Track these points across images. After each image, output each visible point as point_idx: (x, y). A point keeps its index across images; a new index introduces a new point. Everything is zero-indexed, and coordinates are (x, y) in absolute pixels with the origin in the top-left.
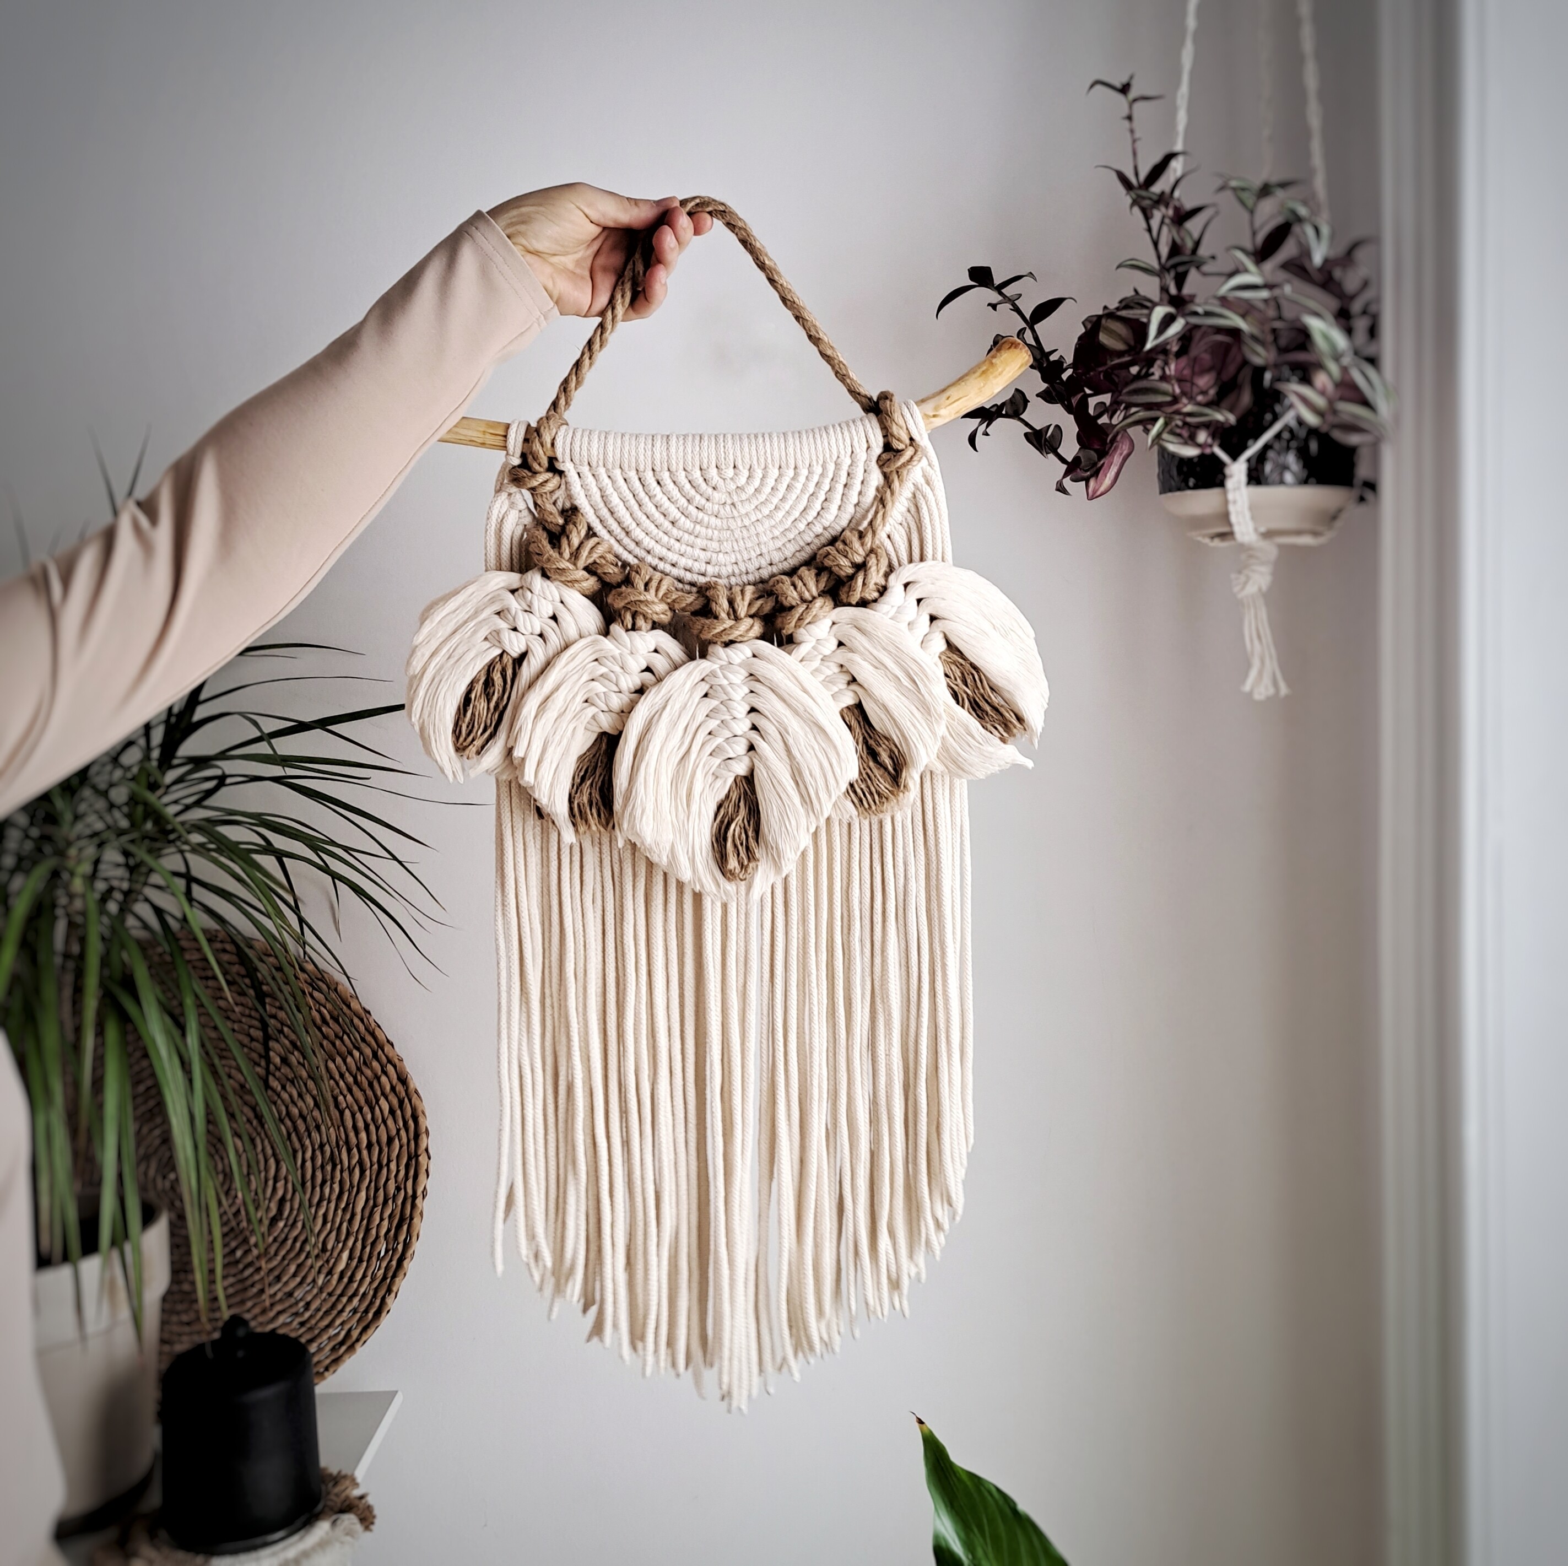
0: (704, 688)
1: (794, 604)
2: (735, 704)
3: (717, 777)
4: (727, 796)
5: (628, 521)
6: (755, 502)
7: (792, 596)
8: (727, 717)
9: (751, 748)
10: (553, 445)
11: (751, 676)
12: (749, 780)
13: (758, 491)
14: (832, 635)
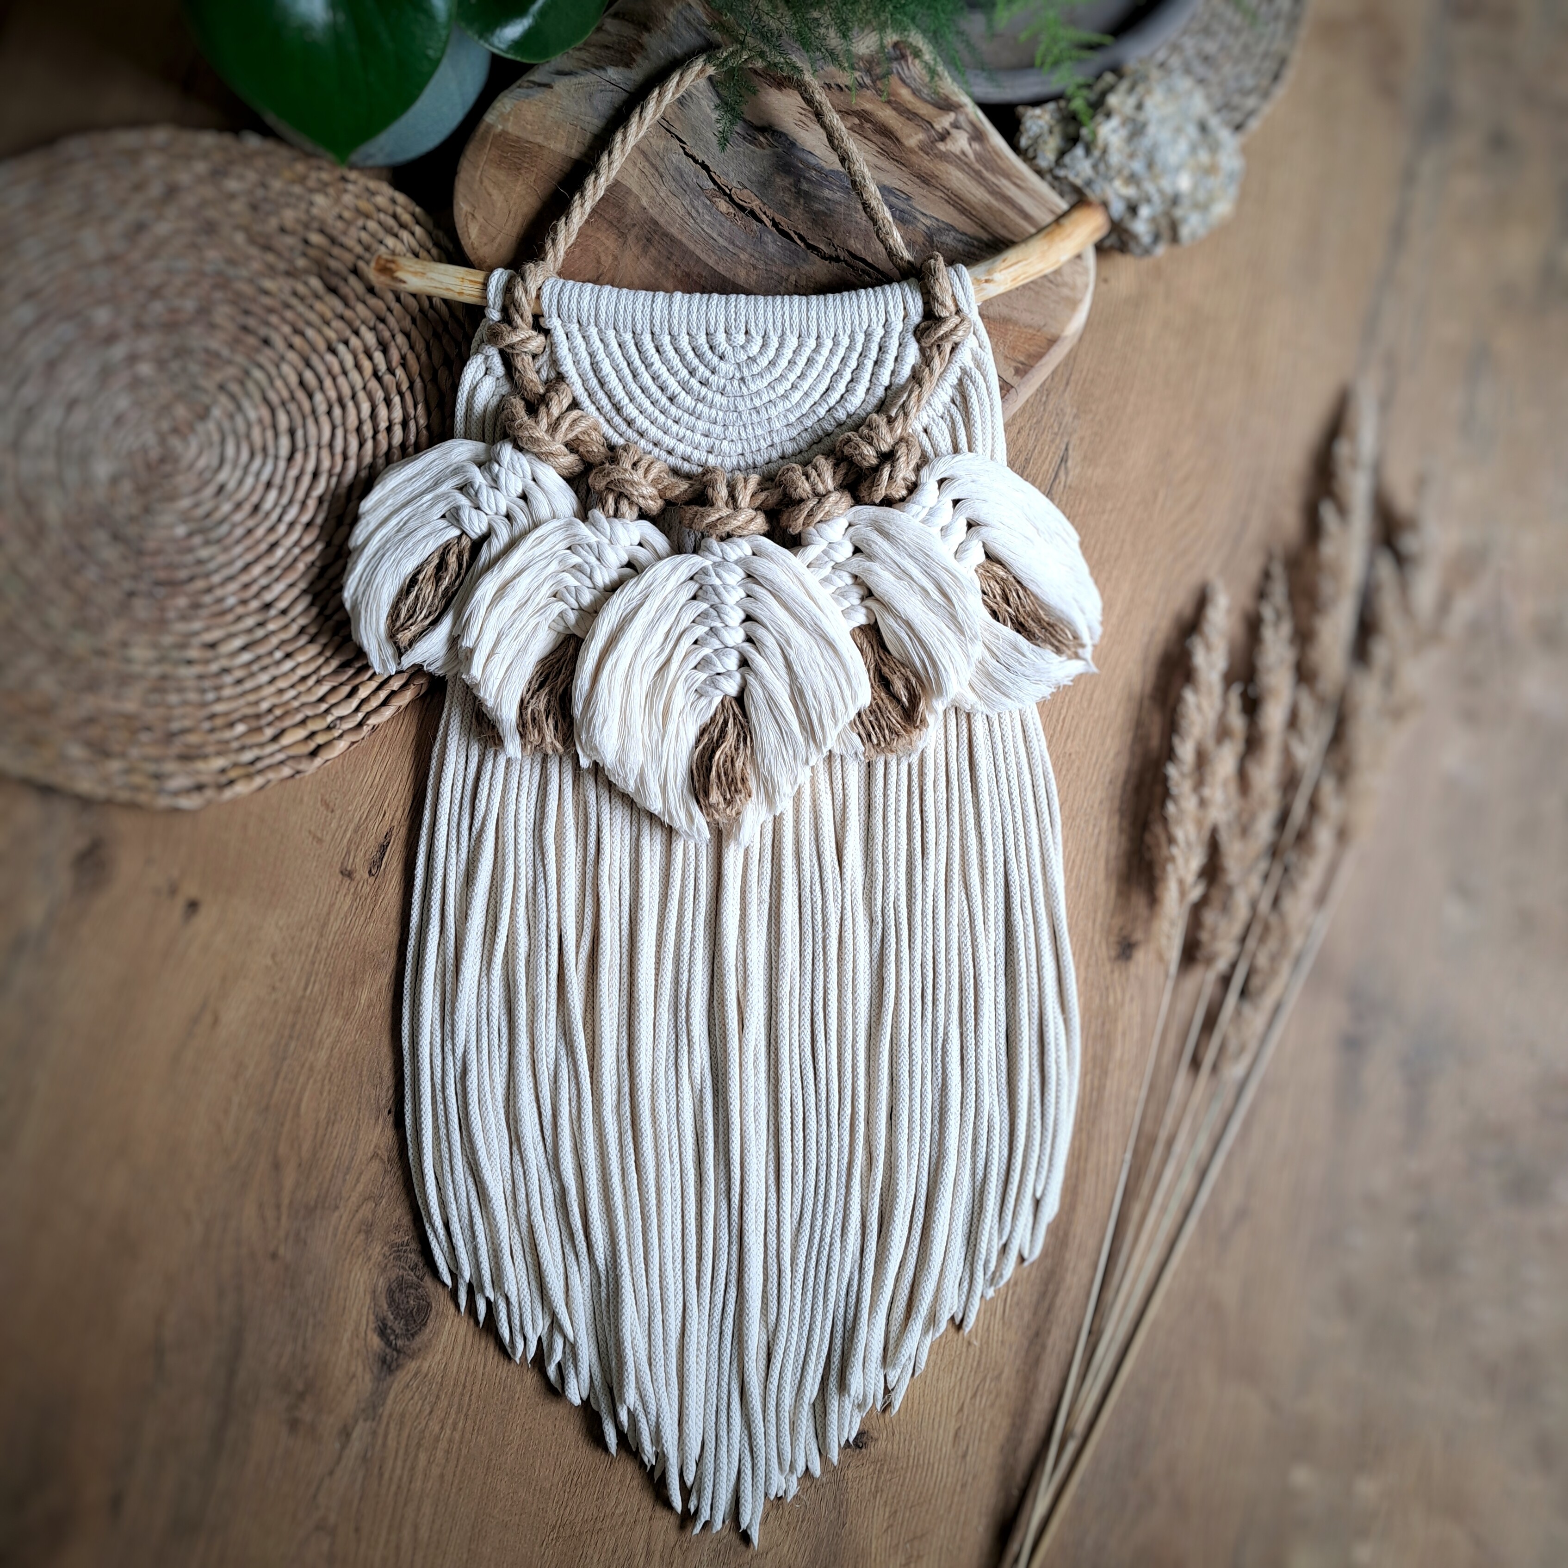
0: (693, 587)
1: (804, 496)
2: (728, 609)
3: (701, 696)
4: (713, 719)
5: (620, 394)
6: (768, 378)
7: (804, 487)
8: (718, 624)
9: (744, 663)
10: (538, 297)
11: (749, 576)
12: (740, 699)
13: (772, 363)
14: (847, 538)
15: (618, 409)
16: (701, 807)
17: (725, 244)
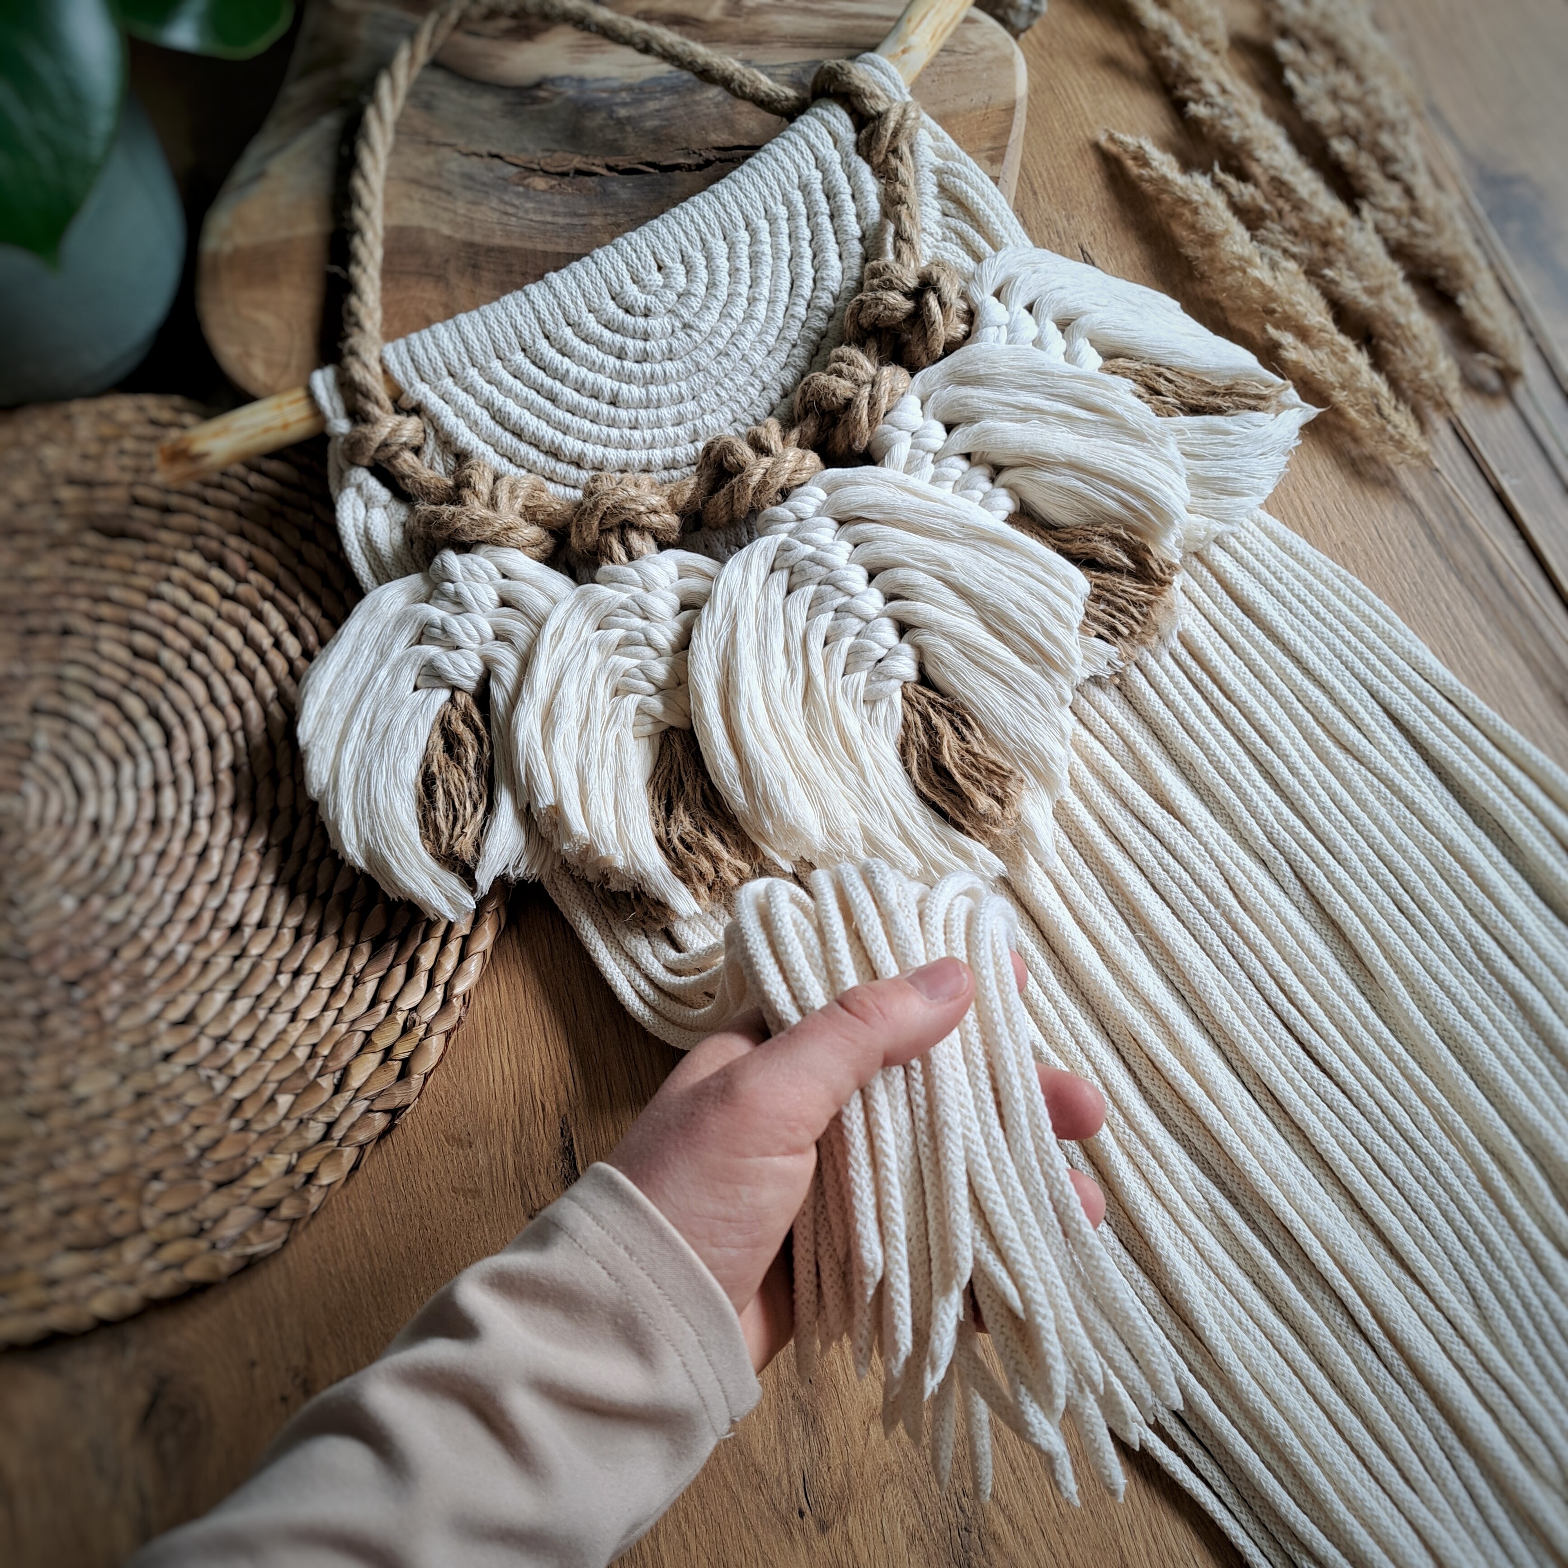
0: (782, 577)
1: (849, 394)
2: (844, 572)
3: (874, 702)
4: (907, 724)
5: (548, 434)
6: (716, 306)
7: (842, 387)
8: (841, 600)
9: (903, 628)
10: (385, 371)
11: (841, 523)
12: (925, 679)
13: (711, 285)
14: (929, 414)
15: (554, 453)
16: (969, 834)
17: (568, 220)
